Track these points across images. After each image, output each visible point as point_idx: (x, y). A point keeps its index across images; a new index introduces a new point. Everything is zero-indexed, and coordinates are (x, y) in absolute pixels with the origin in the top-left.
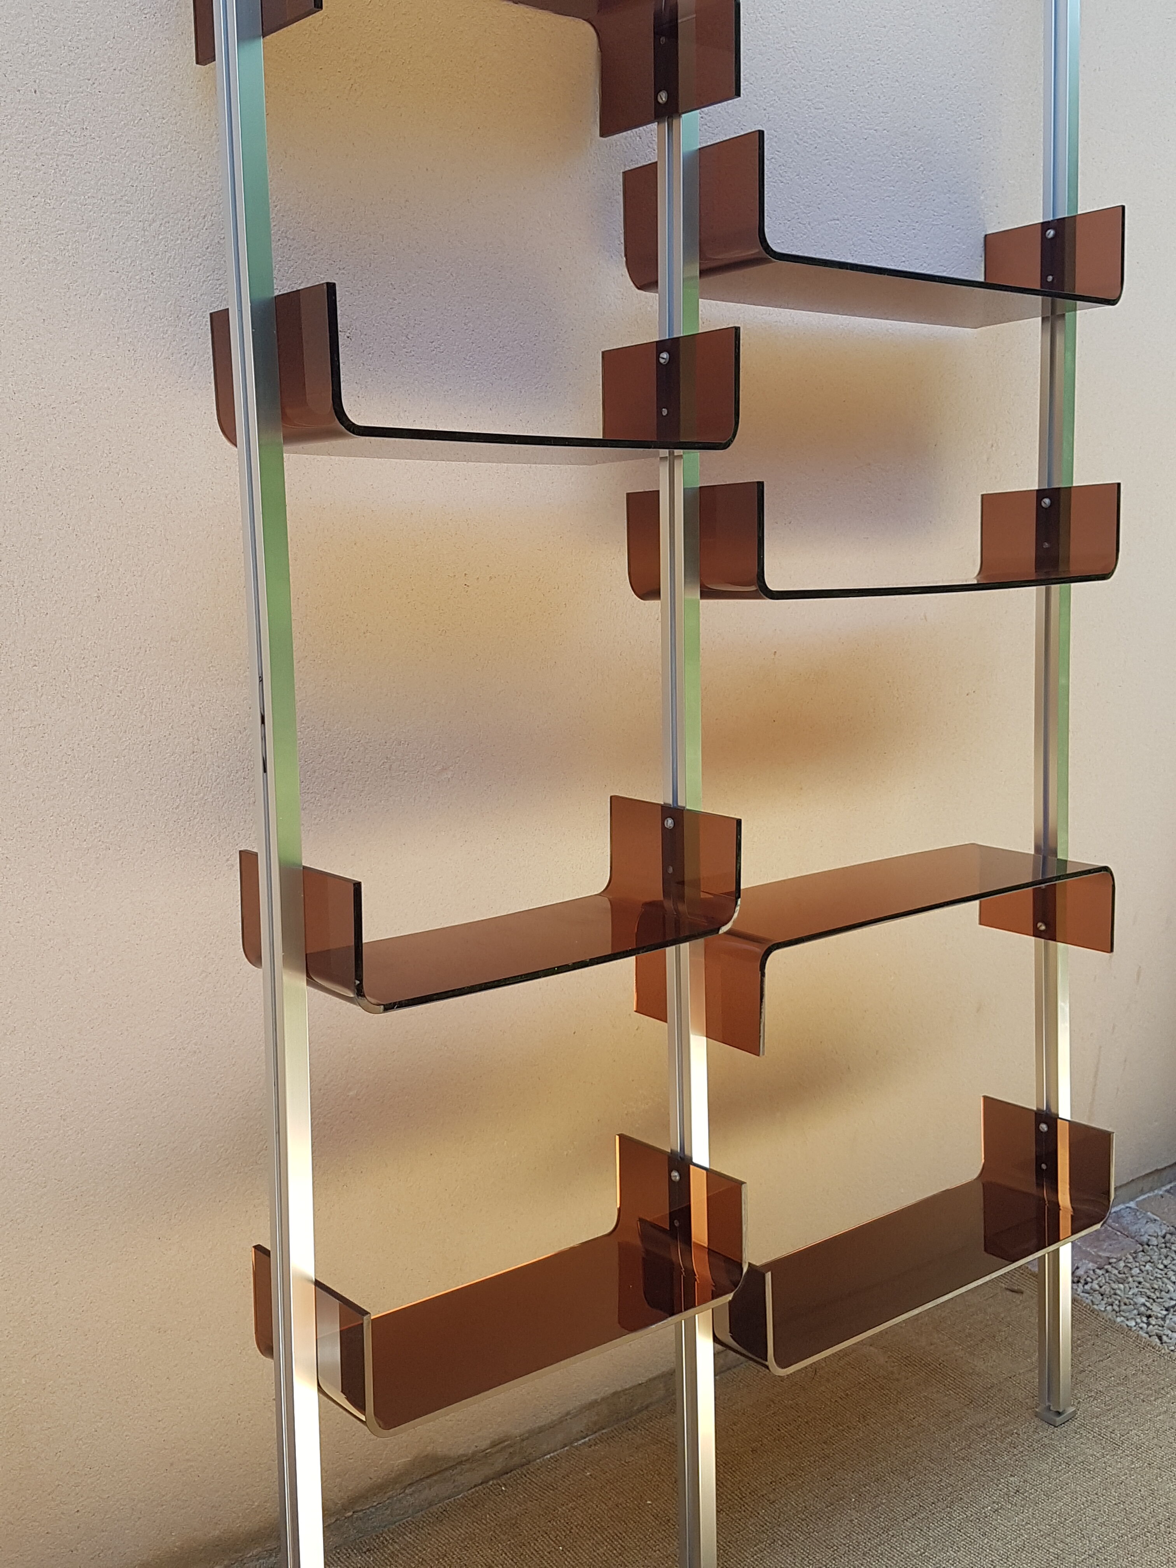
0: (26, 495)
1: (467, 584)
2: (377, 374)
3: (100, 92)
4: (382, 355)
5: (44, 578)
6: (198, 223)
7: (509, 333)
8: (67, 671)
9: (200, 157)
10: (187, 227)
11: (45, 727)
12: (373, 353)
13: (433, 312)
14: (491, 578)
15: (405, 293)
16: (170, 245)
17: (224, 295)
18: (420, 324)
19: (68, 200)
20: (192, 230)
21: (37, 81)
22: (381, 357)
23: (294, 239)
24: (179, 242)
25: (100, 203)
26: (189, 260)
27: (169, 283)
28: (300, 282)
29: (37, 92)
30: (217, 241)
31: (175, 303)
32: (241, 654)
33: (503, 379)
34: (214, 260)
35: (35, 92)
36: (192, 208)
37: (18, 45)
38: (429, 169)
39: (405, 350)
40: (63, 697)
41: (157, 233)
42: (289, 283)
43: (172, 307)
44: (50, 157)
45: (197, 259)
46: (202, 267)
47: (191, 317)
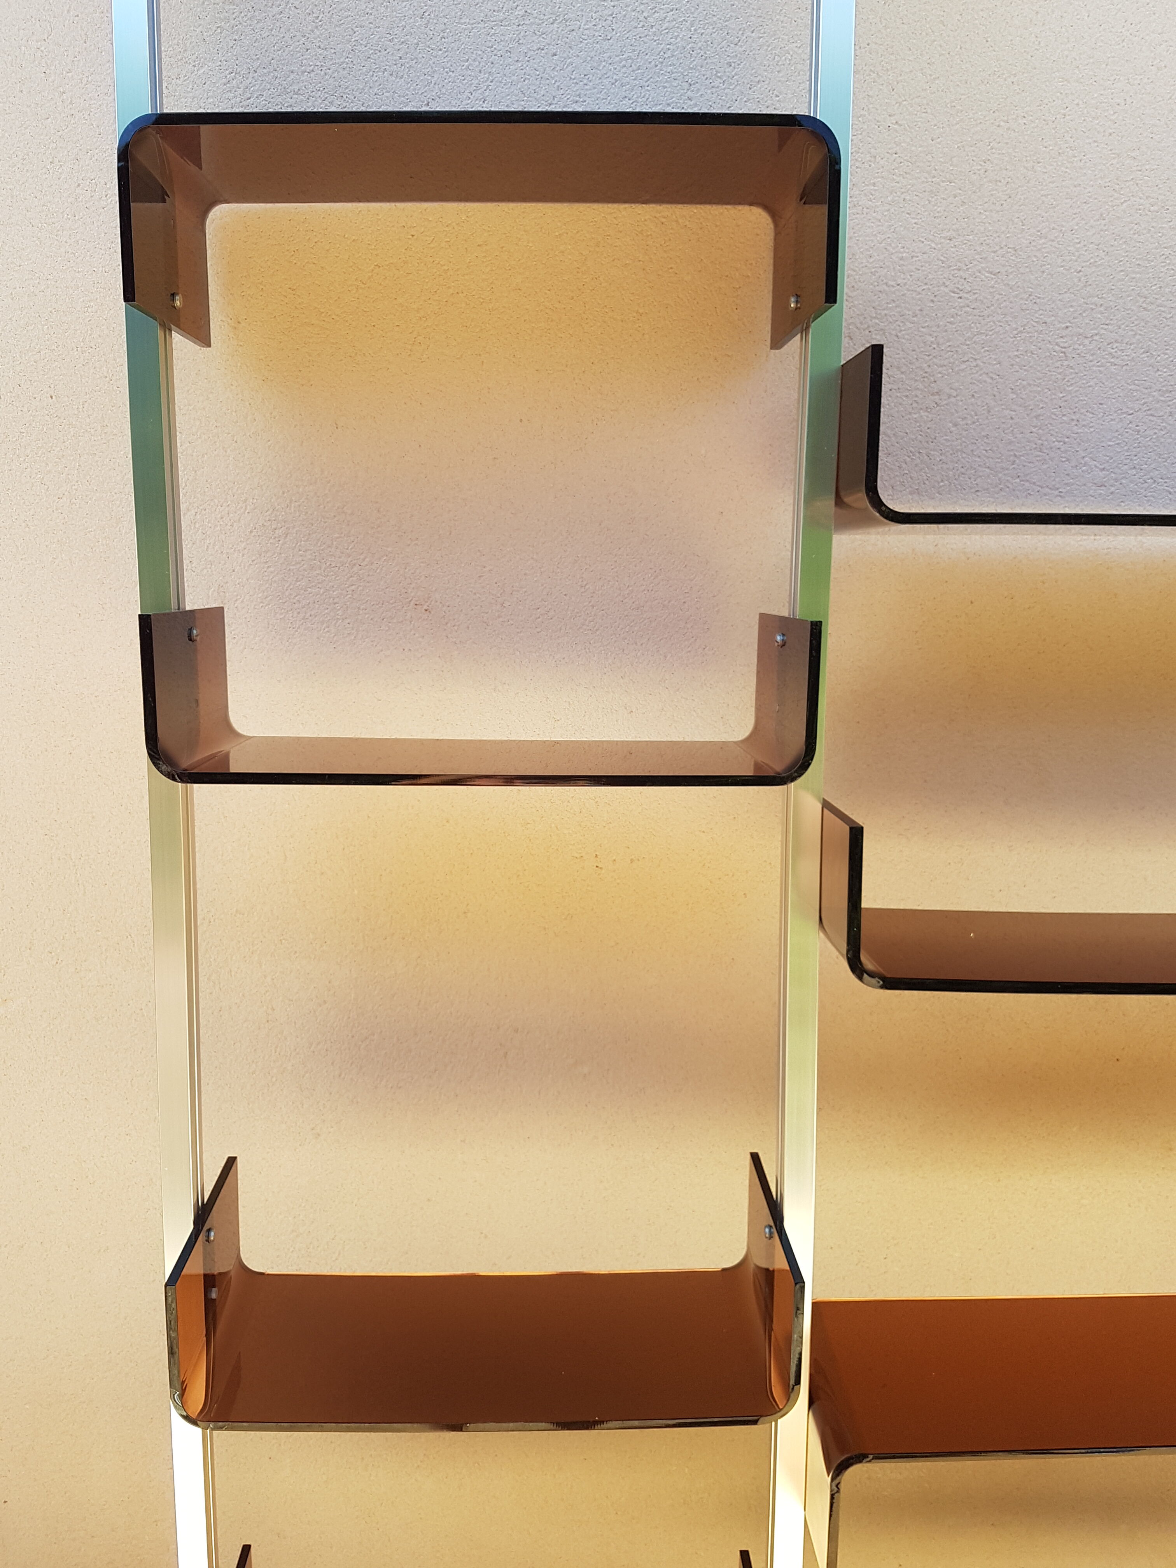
0: (75, 777)
1: (600, 866)
2: (464, 647)
3: (118, 387)
4: (470, 626)
5: (100, 852)
6: (238, 508)
7: (646, 592)
8: (129, 937)
9: (235, 440)
10: (227, 512)
11: (112, 986)
12: (459, 625)
13: (536, 577)
14: (632, 861)
15: (498, 559)
16: (208, 533)
17: (273, 578)
18: (518, 591)
19: (94, 498)
20: (232, 515)
21: (52, 386)
22: (470, 628)
23: (352, 514)
24: (218, 528)
25: (128, 497)
26: (231, 546)
27: (210, 570)
28: (362, 557)
29: (53, 397)
30: (261, 524)
31: (218, 590)
32: (316, 928)
33: (639, 644)
34: (260, 544)
35: (51, 397)
36: (230, 493)
37: (30, 354)
38: (523, 420)
39: (501, 619)
40: (128, 961)
41: (193, 522)
42: (349, 559)
43: (216, 594)
44: (72, 458)
45: (240, 543)
46: (246, 551)
47: (238, 602)
